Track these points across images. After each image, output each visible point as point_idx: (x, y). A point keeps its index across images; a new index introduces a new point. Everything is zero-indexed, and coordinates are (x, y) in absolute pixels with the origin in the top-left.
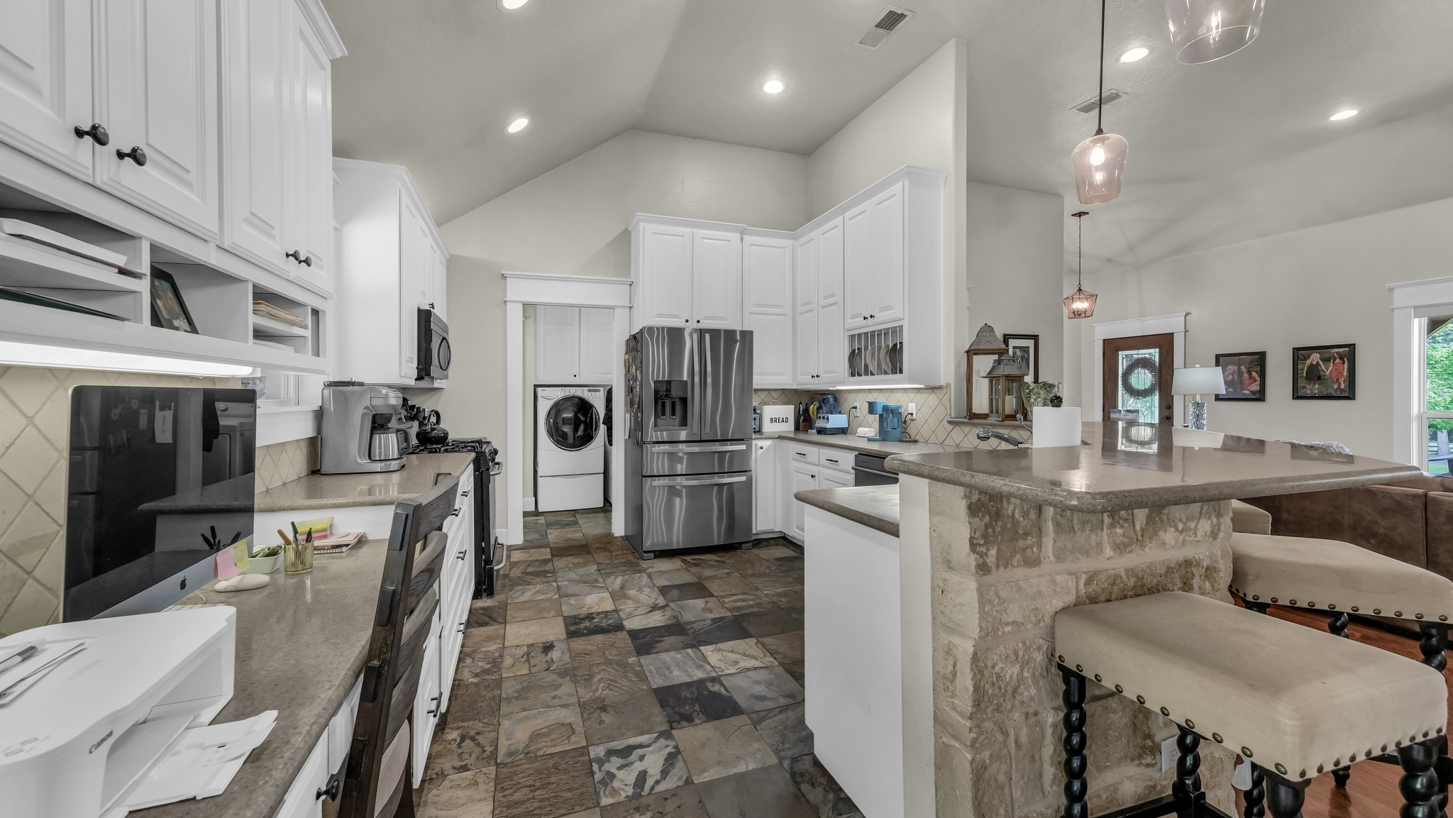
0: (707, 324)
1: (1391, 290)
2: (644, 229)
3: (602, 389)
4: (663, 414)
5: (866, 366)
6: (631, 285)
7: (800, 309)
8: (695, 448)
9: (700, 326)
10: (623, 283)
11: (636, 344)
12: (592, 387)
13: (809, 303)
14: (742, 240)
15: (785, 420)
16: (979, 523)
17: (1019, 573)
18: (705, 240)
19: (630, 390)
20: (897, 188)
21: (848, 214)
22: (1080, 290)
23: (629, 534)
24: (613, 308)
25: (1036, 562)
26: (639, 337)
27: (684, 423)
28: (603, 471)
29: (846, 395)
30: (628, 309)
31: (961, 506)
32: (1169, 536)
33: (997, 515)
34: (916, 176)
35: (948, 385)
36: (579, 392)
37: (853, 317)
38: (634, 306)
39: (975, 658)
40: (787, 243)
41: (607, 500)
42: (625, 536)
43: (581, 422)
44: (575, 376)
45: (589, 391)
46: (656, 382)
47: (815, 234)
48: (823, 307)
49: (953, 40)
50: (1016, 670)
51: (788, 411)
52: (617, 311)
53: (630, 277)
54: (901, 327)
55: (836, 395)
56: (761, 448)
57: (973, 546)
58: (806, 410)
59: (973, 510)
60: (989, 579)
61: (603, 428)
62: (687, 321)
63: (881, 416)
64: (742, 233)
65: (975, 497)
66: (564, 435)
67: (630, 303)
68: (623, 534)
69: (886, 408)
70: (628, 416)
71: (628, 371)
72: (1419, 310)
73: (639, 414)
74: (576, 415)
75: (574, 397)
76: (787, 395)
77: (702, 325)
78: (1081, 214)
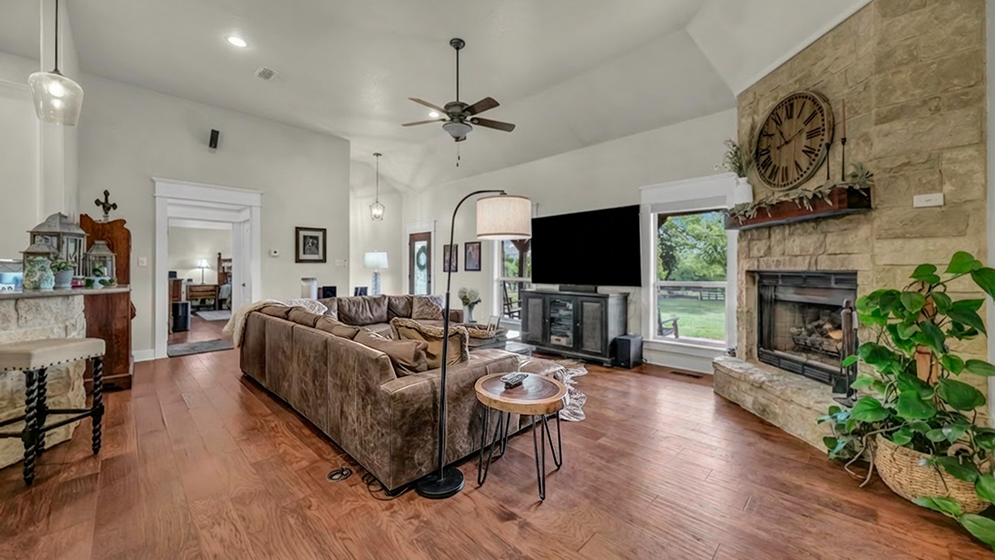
22: (377, 202)
78: (378, 155)
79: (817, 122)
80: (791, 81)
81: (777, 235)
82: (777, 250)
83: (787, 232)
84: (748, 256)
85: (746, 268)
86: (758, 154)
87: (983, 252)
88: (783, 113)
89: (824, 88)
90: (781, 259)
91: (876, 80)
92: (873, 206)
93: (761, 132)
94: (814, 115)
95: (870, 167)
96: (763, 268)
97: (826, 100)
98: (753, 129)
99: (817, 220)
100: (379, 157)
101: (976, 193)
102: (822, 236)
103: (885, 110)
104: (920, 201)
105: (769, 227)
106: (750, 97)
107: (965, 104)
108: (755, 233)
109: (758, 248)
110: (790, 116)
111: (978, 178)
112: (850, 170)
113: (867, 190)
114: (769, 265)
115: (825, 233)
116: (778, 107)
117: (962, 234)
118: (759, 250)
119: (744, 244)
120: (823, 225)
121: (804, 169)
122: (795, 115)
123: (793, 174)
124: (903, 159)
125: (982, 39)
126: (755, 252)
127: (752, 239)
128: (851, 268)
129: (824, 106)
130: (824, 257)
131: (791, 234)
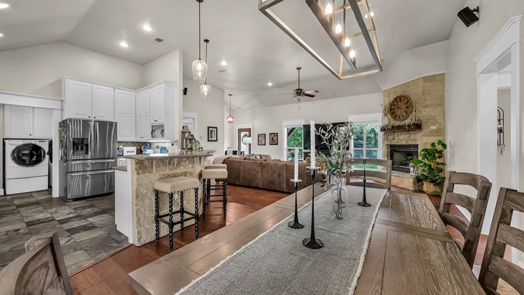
0: (98, 118)
1: (282, 122)
2: (68, 82)
3: (47, 141)
4: (77, 150)
5: (156, 136)
6: (62, 101)
7: (138, 116)
8: (93, 161)
9: (95, 119)
10: (59, 100)
11: (64, 125)
12: (41, 140)
13: (140, 114)
14: (114, 91)
15: (133, 152)
16: (138, 166)
17: (147, 175)
18: (97, 89)
19: (61, 141)
20: (163, 85)
21: (152, 89)
22: (230, 115)
23: (61, 196)
24: (53, 109)
25: (152, 172)
26: (65, 122)
27: (87, 153)
28: (47, 174)
29: (153, 144)
30: (61, 111)
31: (134, 163)
32: (182, 167)
33: (142, 164)
34: (168, 83)
35: (177, 140)
36: (33, 142)
37: (152, 120)
38: (64, 110)
39: (136, 189)
40: (134, 94)
41: (50, 187)
42: (60, 197)
43: (34, 155)
44: (31, 135)
45: (39, 141)
46: (73, 139)
47: (142, 92)
48: (145, 116)
49: (178, 50)
50: (146, 191)
51: (134, 149)
52: (54, 111)
53: (61, 98)
54: (164, 125)
55: (150, 144)
56: (121, 161)
57: (136, 169)
58: (140, 148)
59: (136, 163)
60: (139, 176)
61: (47, 157)
62: (89, 117)
63: (161, 149)
64: (115, 88)
65: (137, 161)
66: (24, 161)
67: (62, 108)
68: (58, 196)
69: (162, 147)
70: (60, 151)
71: (61, 134)
72: (286, 126)
73: (66, 151)
74: (31, 151)
75: (30, 144)
76: (133, 144)
77: (96, 119)
78: (230, 95)
79: (408, 104)
80: (401, 91)
81: (396, 134)
82: (396, 138)
83: (399, 133)
84: (387, 140)
85: (387, 143)
86: (391, 110)
87: (444, 140)
88: (398, 99)
89: (410, 95)
90: (398, 141)
91: (422, 97)
92: (422, 128)
93: (392, 104)
94: (407, 103)
95: (422, 119)
96: (392, 143)
97: (410, 99)
98: (390, 102)
99: (408, 131)
100: (231, 96)
101: (442, 126)
102: (409, 135)
103: (425, 105)
104: (432, 128)
105: (394, 132)
106: (387, 92)
107: (441, 106)
108: (390, 133)
109: (391, 137)
110: (401, 101)
111: (443, 123)
112: (417, 119)
113: (421, 124)
114: (394, 143)
115: (410, 134)
116: (397, 97)
117: (440, 136)
118: (391, 138)
119: (386, 136)
120: (410, 132)
121: (405, 116)
122: (402, 101)
123: (401, 117)
124: (428, 118)
125: (444, 92)
126: (389, 139)
127: (389, 135)
128: (416, 144)
129: (410, 100)
130: (410, 141)
131: (400, 134)
